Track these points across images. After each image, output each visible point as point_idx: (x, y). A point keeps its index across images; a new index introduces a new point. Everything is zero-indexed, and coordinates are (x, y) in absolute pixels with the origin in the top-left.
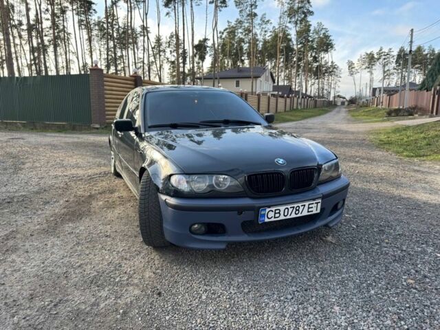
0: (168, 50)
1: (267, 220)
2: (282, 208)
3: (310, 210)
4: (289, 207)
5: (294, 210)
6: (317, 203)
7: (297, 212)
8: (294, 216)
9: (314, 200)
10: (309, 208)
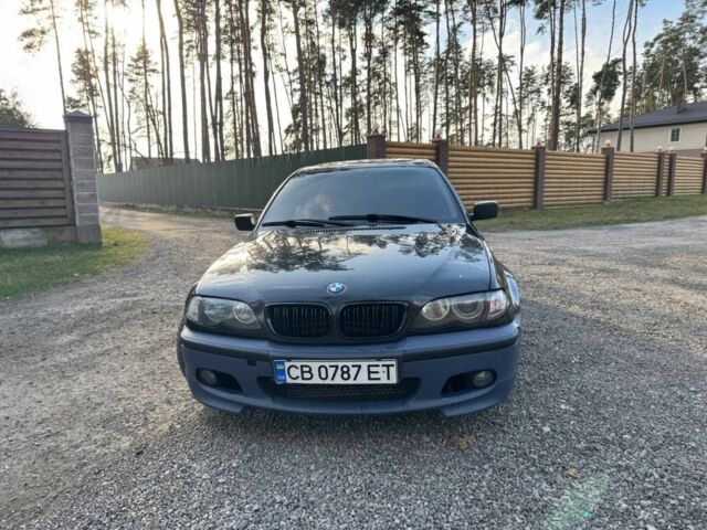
0: (545, 89)
1: (289, 381)
2: (315, 365)
3: (372, 376)
4: (327, 364)
5: (339, 372)
6: (388, 366)
7: (346, 376)
8: (338, 380)
9: (379, 359)
10: (369, 372)
